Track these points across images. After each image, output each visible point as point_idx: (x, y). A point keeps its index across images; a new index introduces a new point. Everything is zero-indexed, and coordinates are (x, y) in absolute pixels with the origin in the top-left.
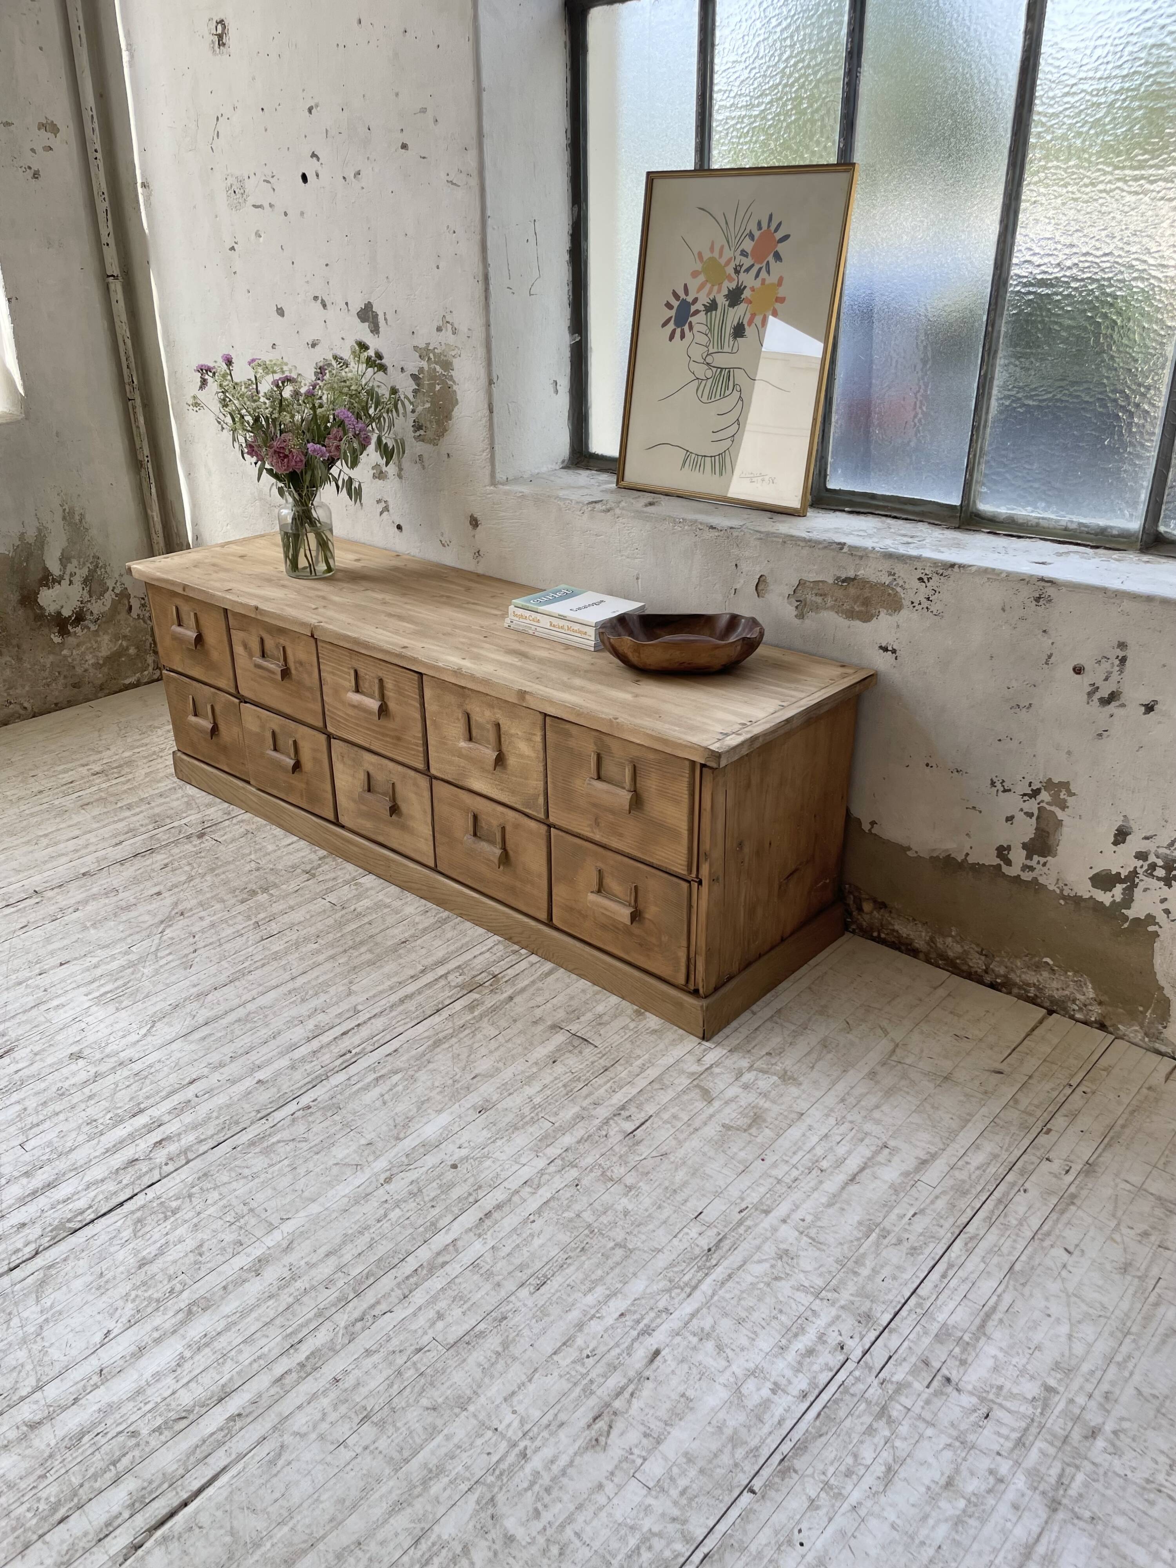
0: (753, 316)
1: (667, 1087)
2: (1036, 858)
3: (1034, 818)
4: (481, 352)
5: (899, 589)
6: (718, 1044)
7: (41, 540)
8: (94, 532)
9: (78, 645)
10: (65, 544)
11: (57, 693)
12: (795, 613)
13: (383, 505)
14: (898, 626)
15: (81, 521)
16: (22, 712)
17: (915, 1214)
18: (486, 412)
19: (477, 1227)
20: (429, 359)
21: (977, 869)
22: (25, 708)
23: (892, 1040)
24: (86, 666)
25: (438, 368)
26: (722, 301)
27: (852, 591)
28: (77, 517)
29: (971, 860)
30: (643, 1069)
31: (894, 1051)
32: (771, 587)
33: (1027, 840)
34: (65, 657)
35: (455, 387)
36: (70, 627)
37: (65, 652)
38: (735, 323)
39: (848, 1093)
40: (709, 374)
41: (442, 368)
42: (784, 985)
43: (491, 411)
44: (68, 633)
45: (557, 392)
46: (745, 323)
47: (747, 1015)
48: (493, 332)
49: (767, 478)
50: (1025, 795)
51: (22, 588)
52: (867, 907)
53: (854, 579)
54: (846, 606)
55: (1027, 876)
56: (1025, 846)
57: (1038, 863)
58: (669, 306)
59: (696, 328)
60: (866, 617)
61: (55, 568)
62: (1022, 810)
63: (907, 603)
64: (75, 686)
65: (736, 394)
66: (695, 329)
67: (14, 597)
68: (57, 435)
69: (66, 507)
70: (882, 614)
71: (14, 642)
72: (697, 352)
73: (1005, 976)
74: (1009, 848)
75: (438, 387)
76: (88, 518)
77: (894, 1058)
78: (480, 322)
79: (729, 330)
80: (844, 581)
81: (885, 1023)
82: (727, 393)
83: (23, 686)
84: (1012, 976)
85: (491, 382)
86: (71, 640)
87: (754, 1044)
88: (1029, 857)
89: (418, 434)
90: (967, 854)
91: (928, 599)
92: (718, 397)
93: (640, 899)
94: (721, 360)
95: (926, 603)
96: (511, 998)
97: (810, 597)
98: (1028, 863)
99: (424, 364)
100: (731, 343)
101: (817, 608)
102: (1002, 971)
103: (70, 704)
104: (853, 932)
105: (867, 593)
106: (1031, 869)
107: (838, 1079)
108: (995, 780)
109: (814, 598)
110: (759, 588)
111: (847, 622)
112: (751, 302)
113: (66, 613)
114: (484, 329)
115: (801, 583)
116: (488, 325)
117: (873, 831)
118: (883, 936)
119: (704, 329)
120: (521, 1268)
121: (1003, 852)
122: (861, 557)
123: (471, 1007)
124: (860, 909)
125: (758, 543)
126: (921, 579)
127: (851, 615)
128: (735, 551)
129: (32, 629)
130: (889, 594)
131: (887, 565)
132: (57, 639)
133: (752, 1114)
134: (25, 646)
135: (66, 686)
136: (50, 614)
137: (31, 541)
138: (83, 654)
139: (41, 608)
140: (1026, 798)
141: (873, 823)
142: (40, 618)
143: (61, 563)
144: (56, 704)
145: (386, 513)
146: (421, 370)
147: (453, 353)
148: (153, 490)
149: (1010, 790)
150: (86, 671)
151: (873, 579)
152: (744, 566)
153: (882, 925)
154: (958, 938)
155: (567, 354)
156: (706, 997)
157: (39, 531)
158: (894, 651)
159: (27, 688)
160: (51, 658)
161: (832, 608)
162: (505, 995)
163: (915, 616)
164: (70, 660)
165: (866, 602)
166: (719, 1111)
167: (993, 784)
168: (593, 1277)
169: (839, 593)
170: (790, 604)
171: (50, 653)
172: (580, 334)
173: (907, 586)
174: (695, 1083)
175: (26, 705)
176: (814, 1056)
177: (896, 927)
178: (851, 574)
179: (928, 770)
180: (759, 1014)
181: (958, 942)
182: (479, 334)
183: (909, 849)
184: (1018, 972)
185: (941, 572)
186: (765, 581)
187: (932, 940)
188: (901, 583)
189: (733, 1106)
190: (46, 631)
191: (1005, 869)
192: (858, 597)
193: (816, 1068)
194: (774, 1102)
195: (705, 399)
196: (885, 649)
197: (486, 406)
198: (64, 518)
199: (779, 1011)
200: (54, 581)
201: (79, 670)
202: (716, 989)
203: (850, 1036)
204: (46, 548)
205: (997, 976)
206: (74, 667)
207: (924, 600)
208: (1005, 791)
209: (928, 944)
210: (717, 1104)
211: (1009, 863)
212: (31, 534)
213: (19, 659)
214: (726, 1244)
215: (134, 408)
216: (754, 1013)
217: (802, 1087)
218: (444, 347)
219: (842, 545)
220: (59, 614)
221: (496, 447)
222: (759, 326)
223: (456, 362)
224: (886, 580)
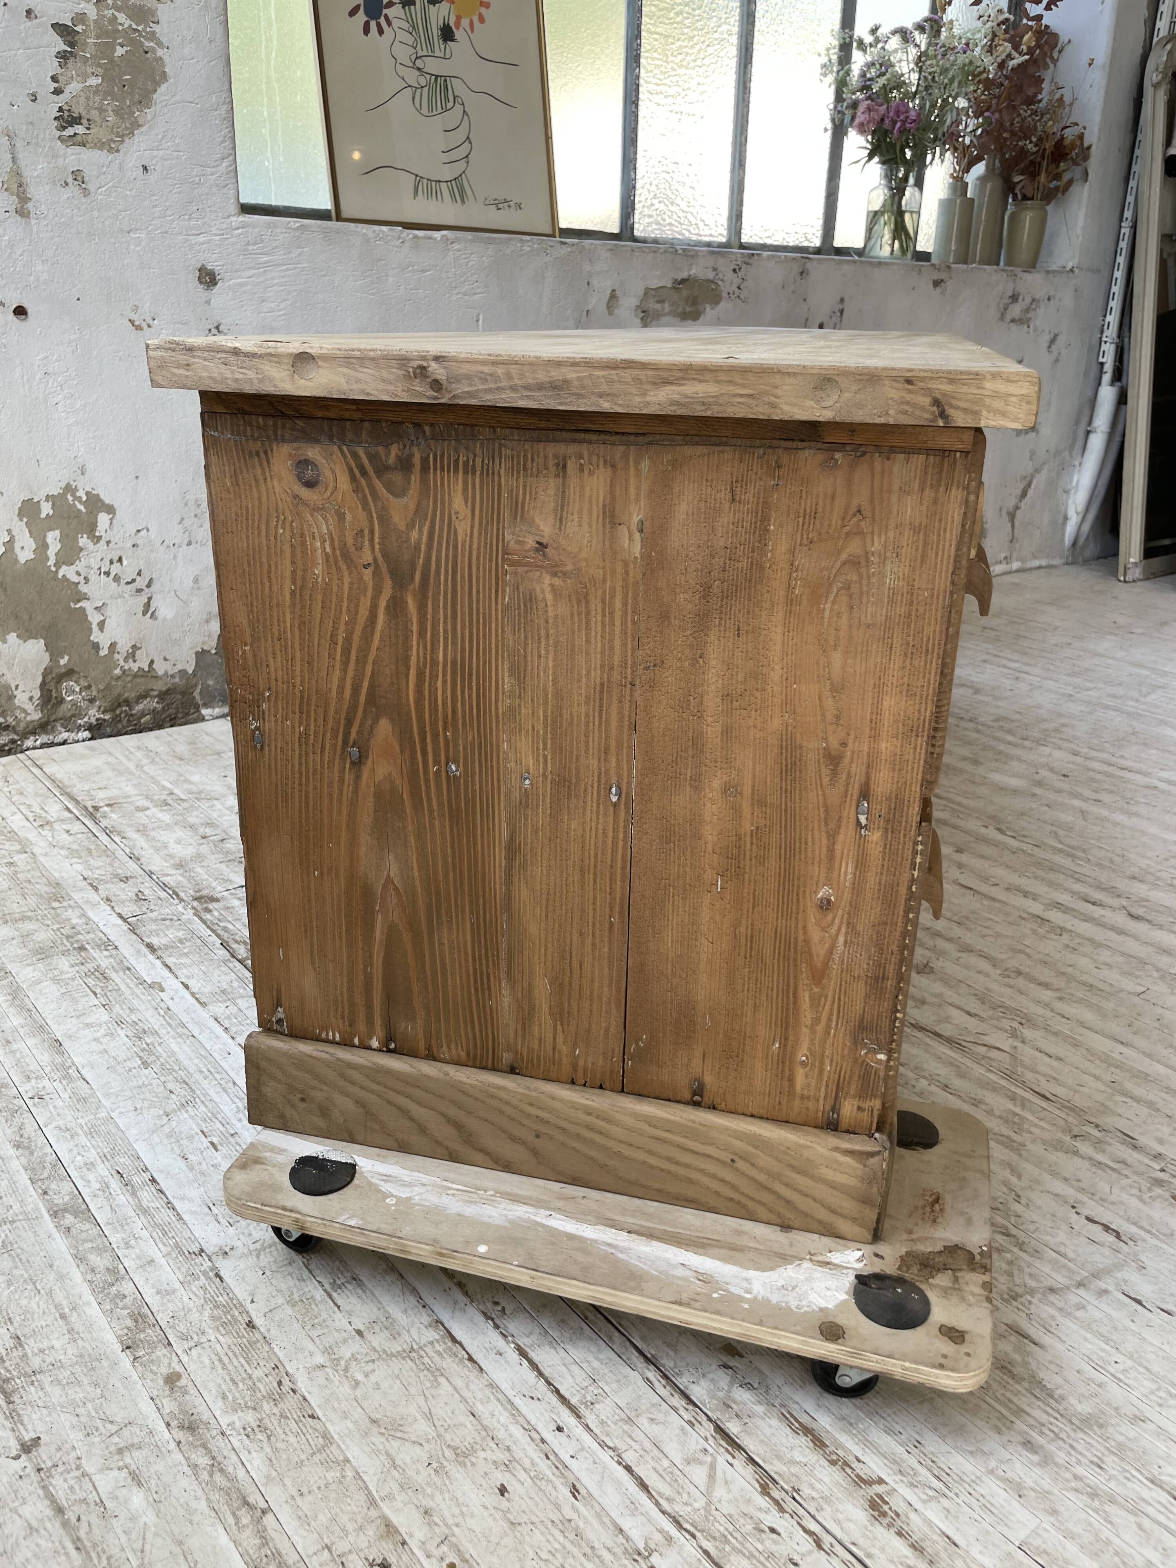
0: (459, 18)
5: (720, 283)
12: (640, 325)
14: (719, 319)
25: (121, 17)
27: (685, 292)
32: (620, 302)
35: (161, 53)
38: (441, 23)
40: (423, 81)
41: (130, 17)
46: (452, 24)
49: (512, 204)
53: (688, 279)
54: (680, 309)
59: (395, 23)
60: (696, 316)
63: (725, 295)
65: (459, 108)
66: (392, 25)
70: (708, 310)
72: (404, 53)
75: (121, 50)
79: (435, 30)
80: (680, 283)
82: (449, 105)
89: (70, 131)
91: (739, 288)
92: (440, 111)
94: (432, 66)
95: (738, 293)
97: (653, 305)
99: (86, 7)
100: (442, 47)
101: (658, 315)
105: (695, 292)
109: (655, 306)
110: (610, 305)
112: (453, 3)
115: (647, 291)
119: (406, 26)
122: (693, 256)
125: (608, 254)
126: (734, 271)
128: (587, 267)
130: (712, 290)
131: (711, 262)
146: (80, 18)
151: (702, 277)
152: (596, 283)
161: (669, 313)
165: (695, 302)
170: (636, 316)
173: (725, 279)
178: (685, 275)
185: (747, 262)
186: (615, 296)
188: (722, 277)
192: (689, 297)
195: (425, 111)
207: (737, 290)
223: (163, 12)
224: (710, 275)
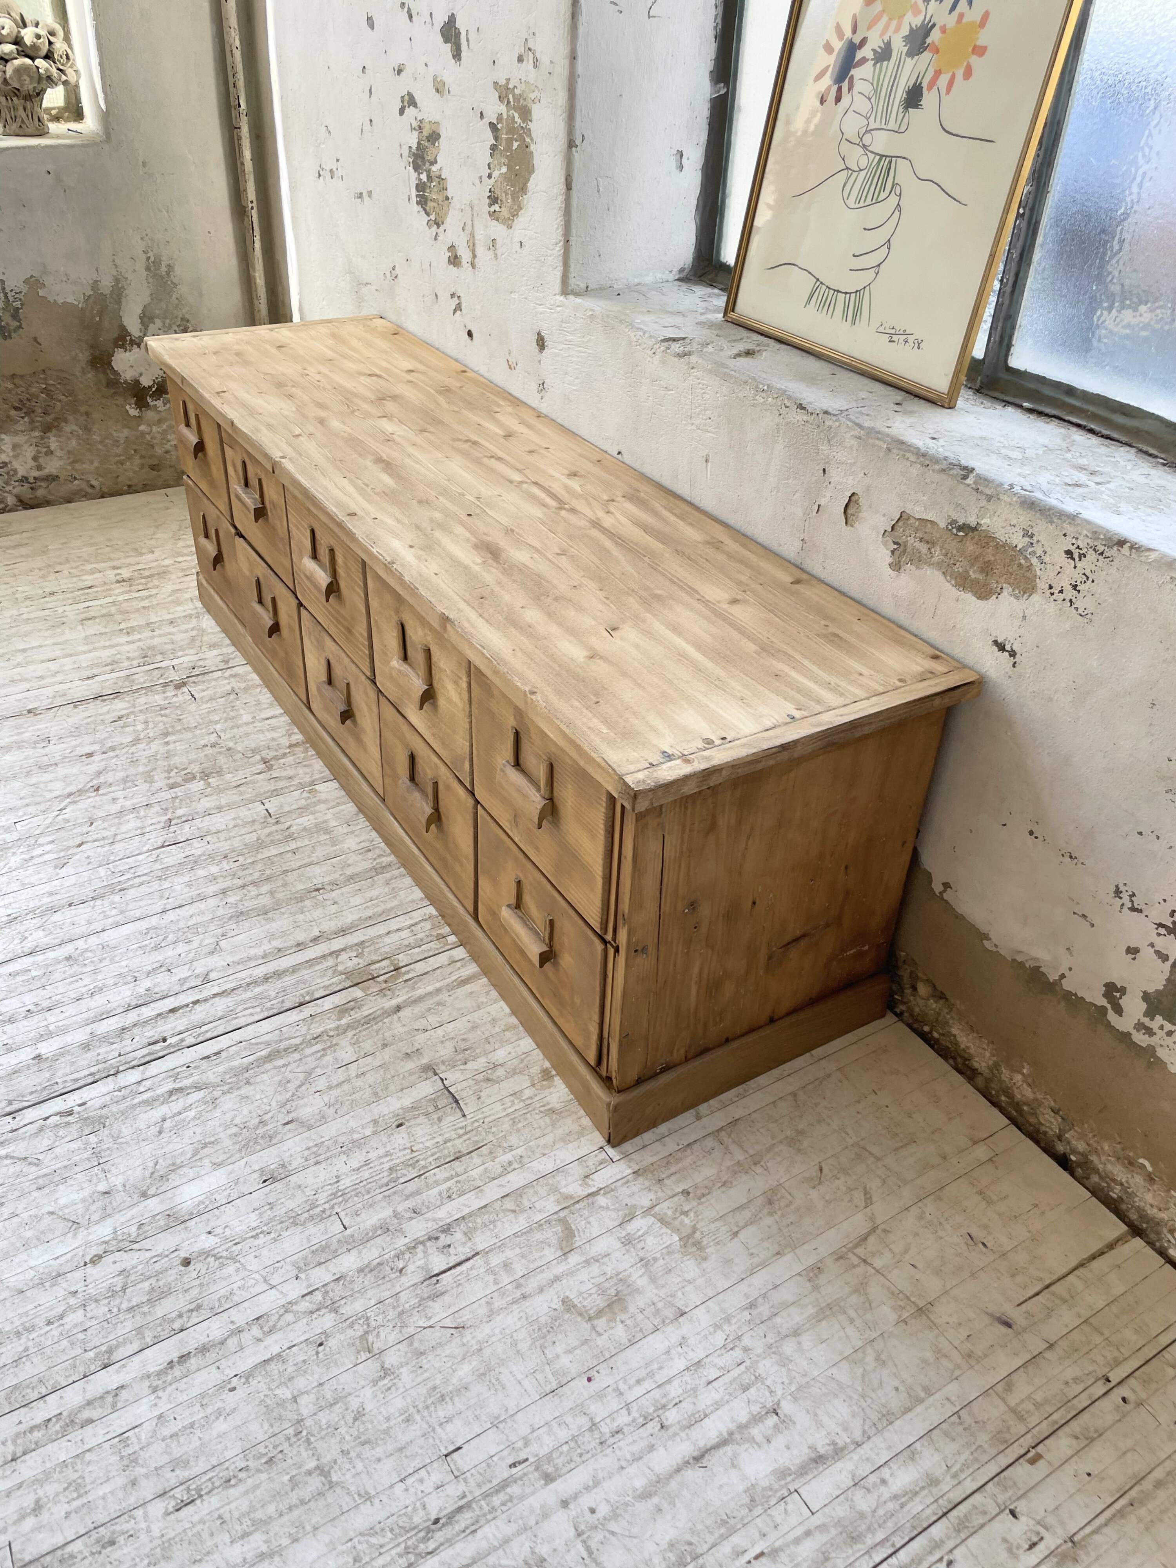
0: (938, 73)
1: (523, 1211)
2: (1159, 1019)
3: (1168, 964)
4: (562, 97)
5: (1034, 561)
6: (626, 1156)
7: (118, 292)
8: (183, 289)
9: (159, 422)
10: (147, 300)
11: (131, 474)
12: (890, 560)
13: (456, 301)
14: (1024, 617)
15: (168, 273)
16: (90, 490)
17: (761, 1554)
18: (563, 187)
19: (159, 1374)
20: (509, 102)
21: (1073, 1001)
22: (92, 486)
23: (872, 1218)
24: (168, 447)
25: (517, 117)
26: (899, 46)
27: (970, 547)
28: (164, 269)
29: (1067, 985)
30: (506, 1169)
31: (864, 1239)
32: (862, 515)
33: (1151, 989)
34: (143, 434)
35: (533, 147)
36: (149, 400)
37: (142, 428)
38: (911, 84)
39: (764, 1296)
40: (863, 163)
41: (521, 117)
42: (763, 1080)
43: (569, 186)
44: (147, 406)
45: (681, 167)
46: (925, 85)
47: (689, 1116)
48: (580, 68)
49: (911, 339)
50: (1161, 925)
51: (92, 347)
52: (923, 990)
53: (975, 529)
54: (959, 568)
55: (1139, 1038)
56: (1146, 997)
57: (1161, 1027)
58: (829, 49)
59: (859, 86)
60: (983, 592)
61: (133, 327)
62: (1152, 945)
63: (1042, 585)
64: (153, 467)
65: (894, 199)
66: (856, 89)
67: (84, 356)
68: (144, 164)
69: (151, 254)
70: (1005, 593)
71: (83, 409)
72: (853, 126)
73: (1083, 1155)
74: (1123, 991)
75: (515, 145)
76: (178, 270)
77: (860, 1251)
78: (563, 51)
79: (900, 94)
80: (960, 529)
81: (874, 1185)
82: (883, 195)
83: (92, 462)
84: (1094, 1158)
85: (571, 144)
86: (150, 415)
87: (673, 1169)
88: (1150, 1013)
89: (492, 209)
90: (1063, 976)
91: (1075, 587)
92: (869, 202)
93: (555, 938)
94: (882, 142)
95: (1069, 593)
96: (398, 1008)
97: (913, 542)
98: (1146, 1021)
99: (503, 108)
100: (901, 115)
101: (918, 560)
102: (1081, 1146)
103: (146, 487)
104: (899, 1015)
105: (989, 554)
106: (1150, 1032)
107: (764, 1265)
108: (1122, 888)
109: (917, 544)
110: (849, 511)
111: (955, 592)
112: (937, 51)
113: (146, 382)
114: (566, 62)
115: (903, 518)
116: (573, 57)
117: (945, 896)
118: (936, 1035)
119: (868, 89)
120: (177, 1464)
121: (1113, 991)
122: (990, 498)
123: (342, 1010)
124: (914, 988)
125: (854, 442)
126: (1069, 553)
127: (963, 582)
128: (824, 448)
129: (104, 397)
130: (1020, 565)
131: (1023, 519)
132: (133, 412)
133: (613, 1292)
134: (95, 415)
135: (142, 466)
136: (126, 382)
137: (107, 292)
138: (165, 432)
139: (116, 373)
140: (1162, 931)
141: (947, 885)
142: (113, 383)
143: (142, 323)
144: (129, 486)
145: (458, 312)
146: (500, 118)
147: (532, 96)
148: (258, 245)
149: (1140, 911)
150: (167, 452)
151: (1001, 535)
152: (834, 474)
153: (937, 1021)
154: (1030, 1080)
155: (704, 112)
156: (619, 1091)
157: (117, 280)
158: (1013, 654)
159: (96, 464)
160: (126, 432)
161: (939, 565)
162: (394, 1002)
163: (1051, 608)
164: (148, 437)
165: (987, 568)
166: (571, 1273)
167: (1118, 893)
168: (259, 1515)
169: (953, 546)
170: (885, 544)
171: (125, 426)
172: (727, 84)
173: (1047, 559)
174: (562, 1214)
175: (94, 483)
176: (747, 1214)
177: (955, 1031)
178: (972, 521)
179: (1030, 840)
180: (704, 1120)
181: (1029, 1085)
182: (562, 69)
183: (987, 937)
184: (1103, 1158)
185: (1101, 548)
186: (857, 502)
187: (996, 1066)
188: (1039, 552)
189: (595, 1269)
190: (120, 400)
191: (1111, 1016)
192: (976, 558)
193: (742, 1235)
194: (653, 1280)
196: (1001, 647)
197: (563, 180)
198: (148, 269)
199: (735, 1122)
200: (132, 342)
201: (159, 451)
202: (639, 1082)
203: (814, 1194)
204: (124, 300)
205: (1074, 1151)
206: (153, 447)
207: (1068, 589)
208: (1133, 909)
209: (991, 1070)
210: (574, 1259)
211: (1119, 1011)
212: (106, 283)
213: (87, 429)
214: (465, 1519)
215: (239, 138)
216: (698, 1117)
217: (704, 1265)
218: (523, 86)
219: (968, 471)
220: (137, 382)
221: (573, 240)
222: (943, 91)
223: (535, 110)
224: (1019, 541)
